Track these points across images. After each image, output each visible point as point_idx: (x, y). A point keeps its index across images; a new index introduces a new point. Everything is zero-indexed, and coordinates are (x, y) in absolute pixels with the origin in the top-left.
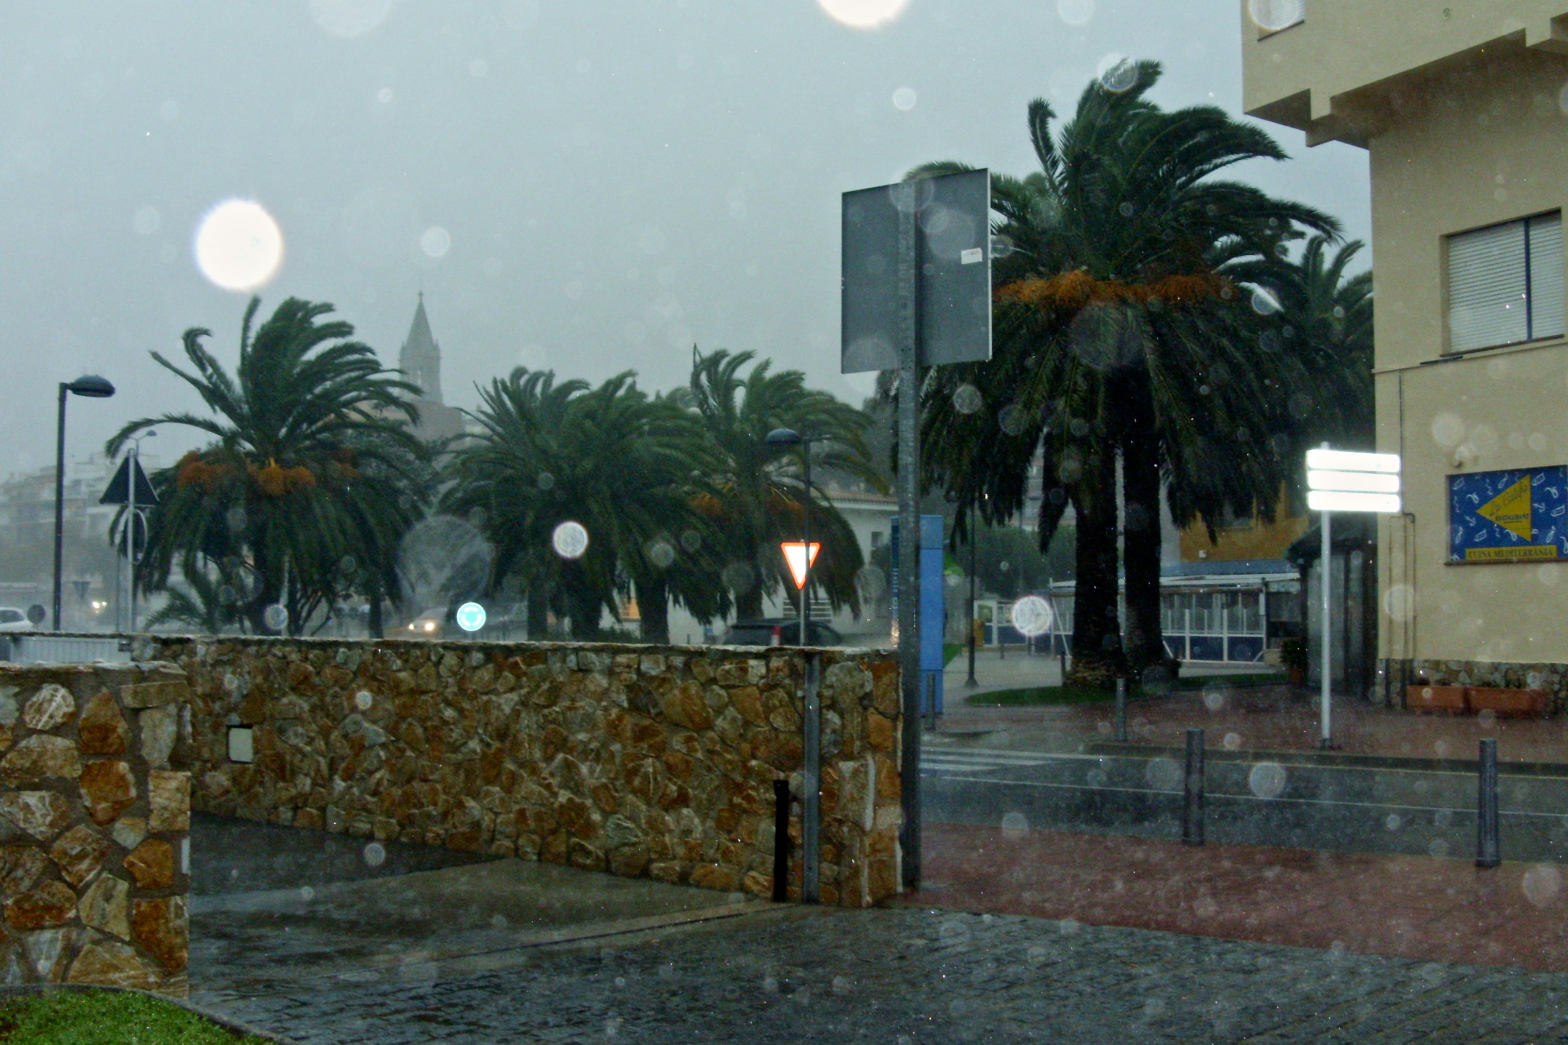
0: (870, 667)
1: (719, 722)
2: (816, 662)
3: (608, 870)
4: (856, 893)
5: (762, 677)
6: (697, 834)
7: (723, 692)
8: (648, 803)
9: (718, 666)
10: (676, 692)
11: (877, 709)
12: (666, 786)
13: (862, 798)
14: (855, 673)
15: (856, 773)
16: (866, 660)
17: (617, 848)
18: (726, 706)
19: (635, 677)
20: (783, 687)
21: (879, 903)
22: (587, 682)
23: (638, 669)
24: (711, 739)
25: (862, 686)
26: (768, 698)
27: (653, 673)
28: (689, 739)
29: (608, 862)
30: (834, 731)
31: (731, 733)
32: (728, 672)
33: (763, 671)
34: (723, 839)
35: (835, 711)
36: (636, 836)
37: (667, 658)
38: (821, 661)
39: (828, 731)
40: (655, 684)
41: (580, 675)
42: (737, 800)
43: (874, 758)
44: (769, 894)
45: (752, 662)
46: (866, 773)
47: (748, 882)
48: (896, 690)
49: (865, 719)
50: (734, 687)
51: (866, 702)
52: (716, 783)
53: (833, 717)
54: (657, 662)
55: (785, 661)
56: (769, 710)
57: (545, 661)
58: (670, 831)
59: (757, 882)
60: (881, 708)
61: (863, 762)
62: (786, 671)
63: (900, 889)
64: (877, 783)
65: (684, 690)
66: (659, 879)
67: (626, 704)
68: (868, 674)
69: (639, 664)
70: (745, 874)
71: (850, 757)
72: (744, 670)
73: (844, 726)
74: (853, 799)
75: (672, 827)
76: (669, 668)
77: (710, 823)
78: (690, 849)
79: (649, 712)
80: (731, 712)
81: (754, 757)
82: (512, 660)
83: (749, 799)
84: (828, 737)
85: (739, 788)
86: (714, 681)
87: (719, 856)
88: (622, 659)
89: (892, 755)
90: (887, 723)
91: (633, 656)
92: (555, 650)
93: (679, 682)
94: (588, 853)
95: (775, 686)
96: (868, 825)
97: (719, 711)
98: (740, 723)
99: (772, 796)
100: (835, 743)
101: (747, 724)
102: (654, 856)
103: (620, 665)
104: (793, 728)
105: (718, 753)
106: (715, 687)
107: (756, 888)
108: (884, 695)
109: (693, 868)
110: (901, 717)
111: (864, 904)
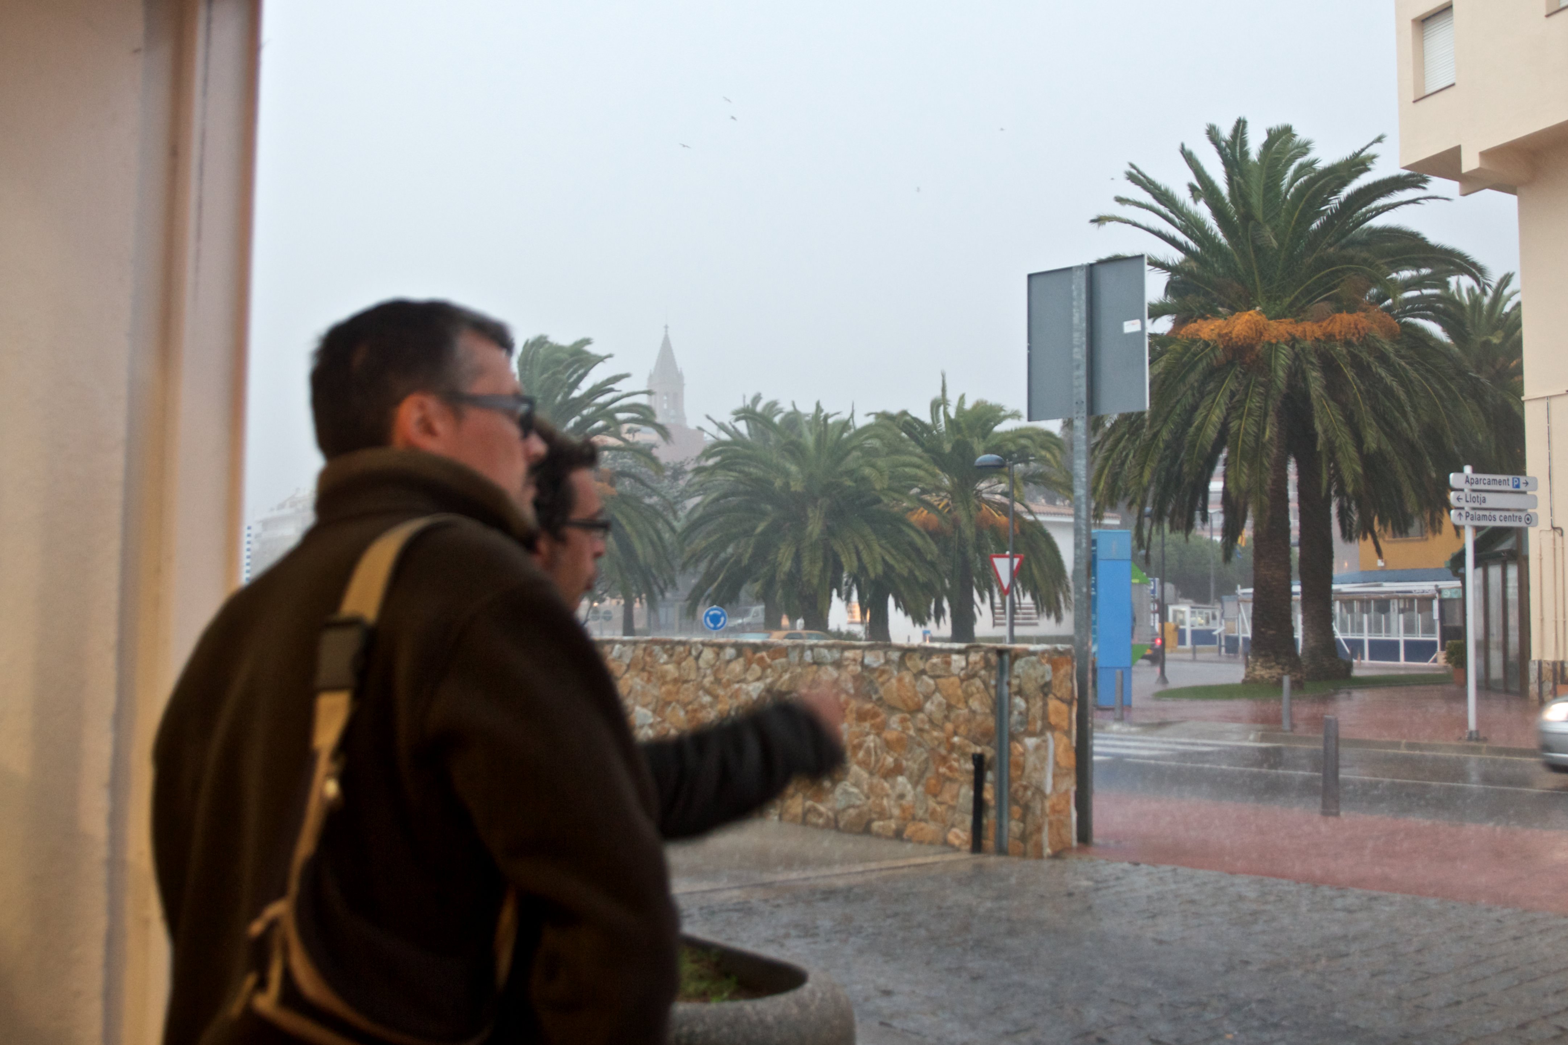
0: (1050, 661)
1: (928, 706)
2: (1006, 658)
3: (836, 827)
4: (1039, 847)
5: (962, 669)
6: (910, 797)
7: (931, 682)
8: (871, 774)
9: (927, 660)
10: (894, 681)
11: (1055, 695)
12: (885, 759)
13: (1043, 768)
14: (1038, 666)
15: (1037, 748)
16: (1046, 655)
17: (844, 810)
18: (934, 692)
19: (859, 669)
20: (980, 677)
21: (1056, 855)
22: (821, 673)
23: (862, 662)
24: (923, 721)
25: (1043, 677)
26: (967, 686)
27: (875, 665)
28: (903, 721)
29: (836, 821)
30: (1020, 713)
31: (938, 716)
32: (934, 665)
33: (963, 664)
34: (932, 803)
35: (1021, 696)
36: (860, 799)
37: (885, 653)
38: (1010, 656)
39: (1016, 713)
40: (876, 674)
41: (815, 667)
42: (942, 770)
43: (1053, 736)
44: (968, 847)
45: (955, 657)
46: (1046, 748)
47: (951, 837)
48: (1071, 680)
49: (1045, 705)
50: (939, 677)
51: (1046, 690)
52: (925, 755)
53: (1019, 701)
54: (878, 657)
55: (981, 657)
56: (968, 696)
57: (787, 656)
58: (888, 796)
59: (957, 837)
60: (1059, 695)
61: (1043, 738)
62: (982, 664)
63: (1075, 843)
64: (1055, 755)
65: (900, 680)
66: (878, 835)
67: (852, 691)
68: (1048, 667)
69: (863, 658)
70: (949, 830)
71: (1032, 734)
72: (948, 663)
73: (1028, 709)
74: (1035, 769)
75: (890, 792)
76: (888, 662)
77: (920, 788)
78: (903, 809)
79: (870, 697)
80: (938, 698)
81: (955, 733)
82: (758, 655)
83: (951, 768)
84: (1015, 717)
85: (944, 760)
86: (923, 672)
87: (927, 816)
88: (849, 654)
89: (1068, 733)
90: (1064, 707)
91: (858, 652)
92: (795, 647)
93: (895, 673)
94: (820, 815)
95: (974, 675)
96: (1048, 790)
97: (927, 697)
98: (944, 706)
99: (970, 766)
100: (1021, 723)
101: (950, 707)
102: (874, 816)
103: (847, 659)
104: (988, 711)
105: (928, 732)
106: (925, 678)
107: (957, 842)
108: (1061, 682)
109: (905, 826)
110: (1075, 703)
111: (1045, 855)
